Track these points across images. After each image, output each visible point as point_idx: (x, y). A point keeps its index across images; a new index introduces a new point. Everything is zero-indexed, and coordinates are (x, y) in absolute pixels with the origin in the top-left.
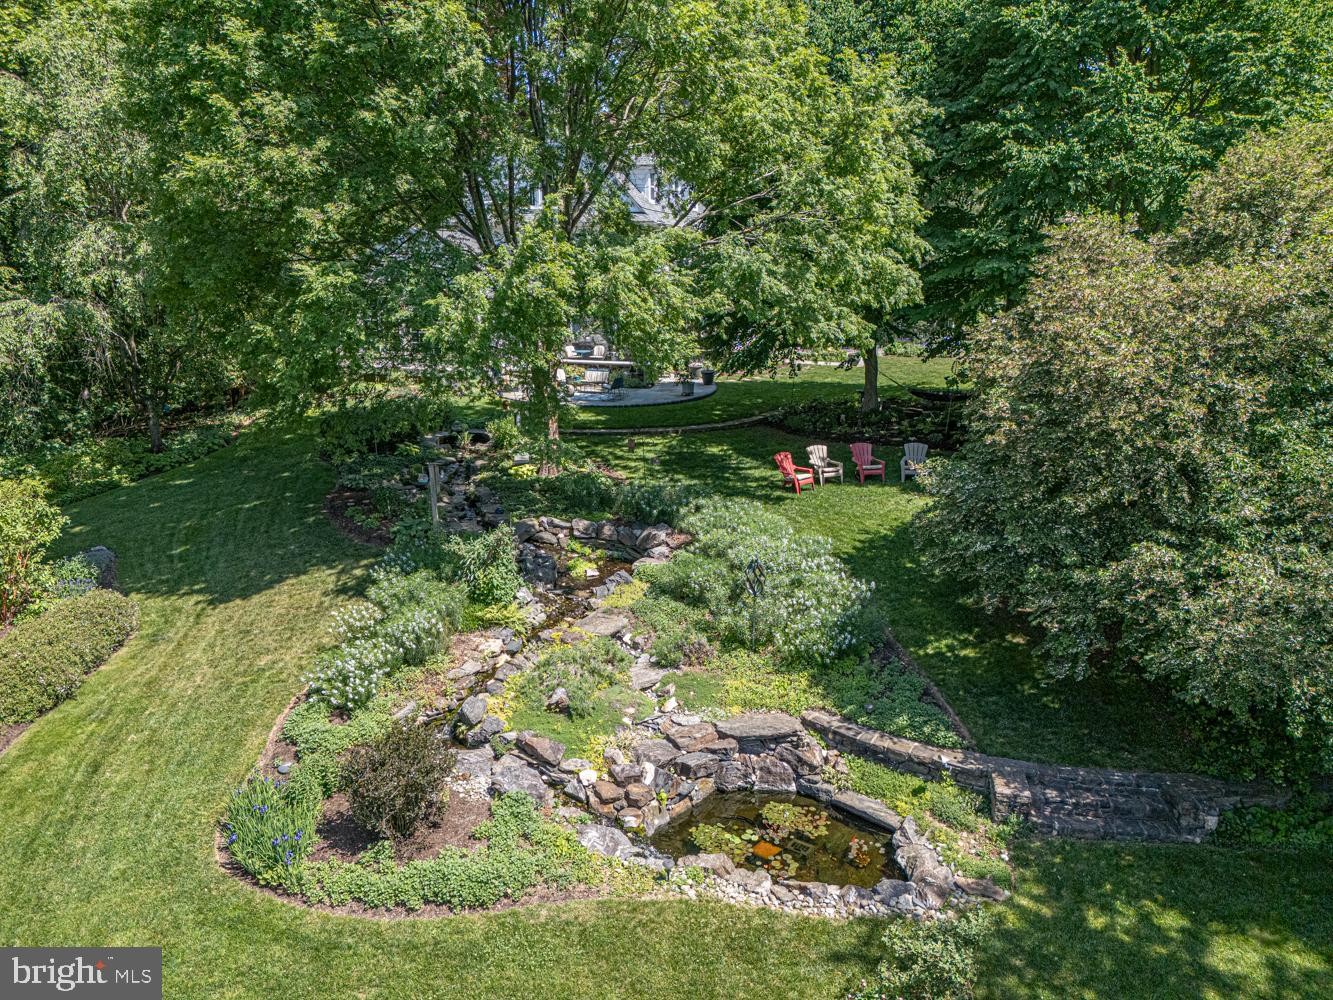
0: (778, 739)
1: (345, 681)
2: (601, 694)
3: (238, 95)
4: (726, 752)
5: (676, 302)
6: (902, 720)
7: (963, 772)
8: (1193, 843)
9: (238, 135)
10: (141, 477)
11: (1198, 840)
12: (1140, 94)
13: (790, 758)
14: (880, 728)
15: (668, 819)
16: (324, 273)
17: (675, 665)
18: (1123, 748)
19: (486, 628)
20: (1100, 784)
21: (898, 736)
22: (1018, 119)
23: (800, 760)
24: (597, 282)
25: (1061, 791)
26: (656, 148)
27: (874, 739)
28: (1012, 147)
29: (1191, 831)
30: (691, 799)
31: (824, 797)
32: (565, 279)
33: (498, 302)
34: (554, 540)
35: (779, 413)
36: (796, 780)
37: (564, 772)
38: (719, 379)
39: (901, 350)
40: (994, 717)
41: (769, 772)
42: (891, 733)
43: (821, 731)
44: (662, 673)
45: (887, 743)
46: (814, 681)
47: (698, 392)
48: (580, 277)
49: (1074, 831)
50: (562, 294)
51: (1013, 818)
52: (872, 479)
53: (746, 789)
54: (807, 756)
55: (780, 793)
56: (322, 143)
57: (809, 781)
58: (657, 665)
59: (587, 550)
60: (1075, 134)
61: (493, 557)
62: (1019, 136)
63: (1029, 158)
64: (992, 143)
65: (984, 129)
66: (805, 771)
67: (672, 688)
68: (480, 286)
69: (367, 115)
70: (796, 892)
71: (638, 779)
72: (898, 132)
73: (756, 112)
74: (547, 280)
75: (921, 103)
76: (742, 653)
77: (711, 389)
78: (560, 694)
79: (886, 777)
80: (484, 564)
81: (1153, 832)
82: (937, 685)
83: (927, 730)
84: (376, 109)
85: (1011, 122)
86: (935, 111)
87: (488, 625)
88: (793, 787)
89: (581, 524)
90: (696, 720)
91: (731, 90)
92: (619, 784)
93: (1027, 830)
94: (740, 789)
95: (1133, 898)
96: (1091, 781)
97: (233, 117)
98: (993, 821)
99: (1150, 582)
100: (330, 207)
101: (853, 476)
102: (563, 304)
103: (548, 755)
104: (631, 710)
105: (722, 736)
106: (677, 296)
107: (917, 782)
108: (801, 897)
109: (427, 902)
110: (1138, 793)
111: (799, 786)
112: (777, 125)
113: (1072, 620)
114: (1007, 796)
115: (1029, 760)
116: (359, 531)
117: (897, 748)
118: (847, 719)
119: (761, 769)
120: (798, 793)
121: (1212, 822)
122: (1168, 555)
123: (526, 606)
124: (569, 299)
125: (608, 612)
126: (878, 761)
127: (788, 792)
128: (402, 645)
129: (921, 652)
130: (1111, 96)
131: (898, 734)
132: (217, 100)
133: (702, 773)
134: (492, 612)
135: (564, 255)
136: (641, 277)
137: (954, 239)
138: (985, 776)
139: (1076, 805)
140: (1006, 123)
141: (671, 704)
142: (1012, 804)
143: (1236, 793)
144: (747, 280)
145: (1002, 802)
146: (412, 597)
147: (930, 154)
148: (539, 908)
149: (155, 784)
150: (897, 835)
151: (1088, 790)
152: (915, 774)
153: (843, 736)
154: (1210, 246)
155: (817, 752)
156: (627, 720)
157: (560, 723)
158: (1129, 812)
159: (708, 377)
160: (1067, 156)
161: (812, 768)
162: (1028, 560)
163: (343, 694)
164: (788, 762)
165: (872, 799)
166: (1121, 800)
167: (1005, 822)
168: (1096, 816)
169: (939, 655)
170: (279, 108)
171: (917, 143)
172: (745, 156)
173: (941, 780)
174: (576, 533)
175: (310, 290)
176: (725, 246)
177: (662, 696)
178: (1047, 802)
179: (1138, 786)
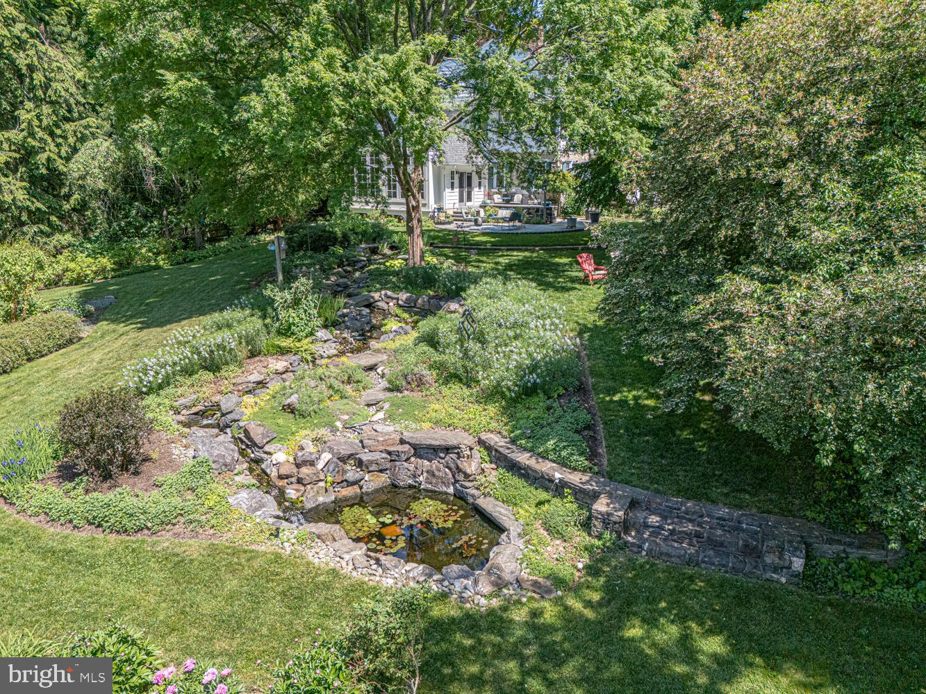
0: (447, 449)
6: (549, 444)
7: (582, 491)
8: (778, 582)
10: (178, 263)
11: (783, 580)
13: (452, 466)
14: (532, 450)
15: (333, 498)
17: (399, 390)
18: (745, 490)
19: (283, 354)
20: (702, 516)
21: (543, 457)
23: (459, 468)
25: (664, 518)
27: (523, 458)
29: (776, 569)
30: (361, 488)
31: (471, 500)
34: (386, 307)
36: (454, 484)
37: (266, 453)
40: (636, 452)
41: (434, 475)
42: (539, 454)
43: (488, 448)
44: (389, 395)
45: (532, 463)
46: (503, 411)
49: (661, 554)
51: (607, 535)
53: (415, 487)
54: (465, 466)
55: (440, 493)
57: (462, 486)
58: (389, 389)
59: (406, 316)
61: (294, 302)
66: (461, 477)
67: (387, 406)
70: (372, 562)
71: (312, 463)
78: (293, 399)
79: (523, 490)
80: (288, 307)
81: (738, 565)
82: (605, 423)
83: (564, 453)
88: (451, 490)
89: (404, 296)
90: (391, 429)
92: (298, 465)
93: (617, 546)
94: (411, 487)
95: (682, 619)
96: (693, 513)
98: (590, 535)
104: (346, 417)
105: (402, 442)
107: (544, 495)
108: (375, 567)
110: (738, 529)
111: (455, 489)
114: (600, 513)
115: (648, 489)
117: (537, 467)
118: (511, 442)
119: (428, 472)
120: (455, 495)
121: (798, 564)
125: (378, 351)
126: (521, 476)
127: (446, 493)
128: (199, 353)
129: (608, 399)
131: (543, 456)
133: (373, 467)
134: (288, 342)
139: (672, 532)
141: (379, 416)
142: (606, 520)
143: (839, 542)
145: (597, 518)
150: (504, 536)
151: (690, 521)
152: (547, 489)
153: (500, 453)
155: (476, 464)
156: (339, 424)
158: (721, 544)
161: (467, 476)
164: (450, 469)
165: (505, 506)
166: (719, 532)
167: (599, 537)
168: (690, 544)
169: (622, 402)
173: (563, 497)
174: (400, 302)
177: (376, 410)
178: (646, 526)
179: (739, 522)
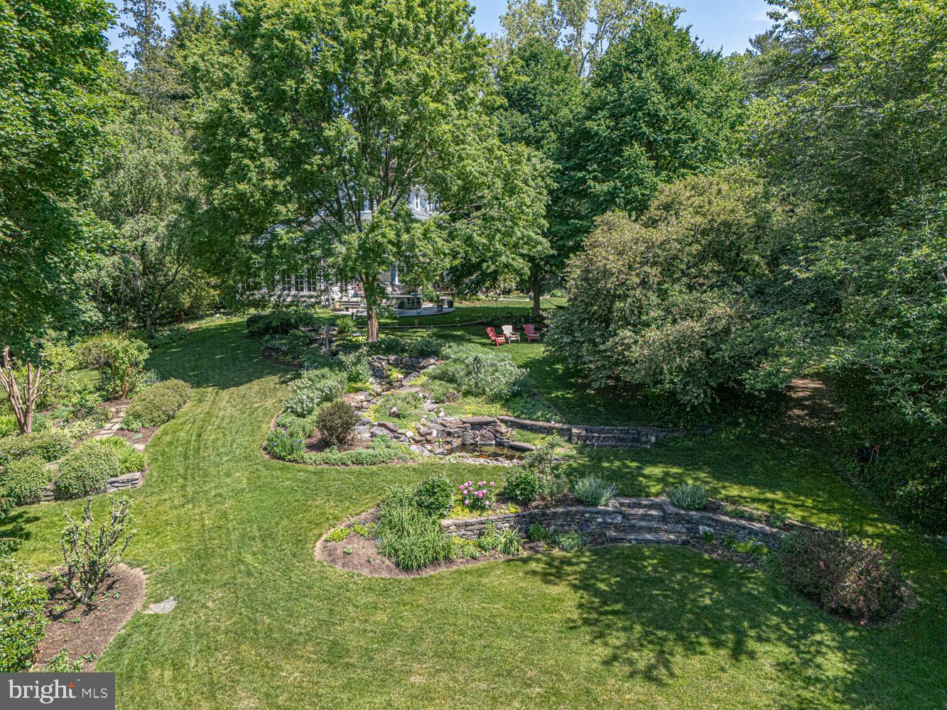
0: (487, 424)
1: (302, 403)
2: (413, 411)
3: (252, 158)
4: (466, 428)
5: (440, 245)
6: (539, 414)
7: (561, 429)
9: (253, 175)
11: (648, 446)
12: (644, 161)
13: (493, 430)
14: (529, 419)
15: (443, 450)
16: (288, 233)
17: (443, 402)
19: (356, 392)
20: (613, 431)
22: (595, 171)
23: (497, 431)
24: (405, 237)
25: (599, 433)
26: (427, 181)
27: (527, 422)
28: (591, 183)
29: (646, 443)
30: (452, 445)
31: (506, 444)
32: (392, 235)
33: (361, 247)
34: (379, 365)
35: (490, 319)
36: (495, 439)
37: (399, 433)
38: (456, 305)
39: (559, 294)
40: (576, 414)
41: (483, 437)
42: (534, 419)
43: (505, 422)
44: (437, 405)
45: (532, 423)
46: (503, 406)
47: (445, 311)
48: (398, 235)
50: (390, 242)
51: (579, 441)
52: (533, 341)
53: (474, 443)
54: (499, 429)
55: (488, 444)
56: (289, 179)
57: (500, 438)
58: (436, 403)
59: (396, 370)
60: (618, 178)
61: (358, 361)
62: (595, 178)
63: (600, 188)
64: (584, 181)
65: (580, 175)
66: (499, 435)
67: (442, 409)
68: (354, 238)
69: (307, 166)
71: (430, 434)
72: (540, 176)
73: (472, 168)
74: (384, 236)
75: (550, 163)
76: (471, 397)
77: (451, 310)
78: (394, 409)
79: (530, 435)
80: (355, 364)
81: (632, 444)
82: (554, 405)
83: (548, 416)
84: (311, 164)
85: (592, 172)
86: (557, 166)
87: (358, 390)
88: (494, 441)
89: (392, 358)
90: (453, 418)
91: (461, 158)
92: (421, 436)
93: (585, 446)
96: (610, 430)
97: (252, 168)
98: (572, 443)
99: (623, 344)
100: (289, 205)
101: (525, 340)
102: (390, 246)
103: (392, 427)
104: (425, 416)
105: (464, 423)
106: (440, 242)
107: (543, 436)
109: (353, 463)
110: (628, 433)
111: (496, 441)
112: (483, 174)
113: (599, 363)
114: (577, 434)
115: (588, 425)
116: (283, 363)
117: (536, 424)
118: (516, 417)
119: (480, 436)
120: (496, 443)
121: (653, 439)
122: (629, 334)
123: (373, 384)
124: (393, 244)
125: (411, 386)
126: (528, 430)
127: (492, 443)
129: (549, 396)
130: (632, 163)
131: (537, 420)
132: (246, 161)
133: (456, 435)
134: (359, 385)
135: (390, 225)
136: (424, 235)
137: (569, 225)
138: (569, 430)
139: (604, 438)
140: (589, 172)
141: (442, 414)
142: (579, 436)
143: (664, 431)
144: (468, 240)
145: (575, 437)
146: (323, 376)
147: (556, 185)
148: (397, 465)
149: (229, 438)
151: (609, 433)
152: (542, 432)
153: (514, 422)
154: (653, 223)
155: (503, 428)
157: (395, 420)
158: (624, 439)
159: (451, 304)
160: (615, 188)
161: (502, 434)
162: (583, 342)
163: (302, 408)
164: (492, 432)
165: (525, 442)
166: (622, 435)
167: (576, 443)
168: (611, 441)
169: (557, 397)
170: (270, 163)
171: (549, 181)
172: (469, 186)
173: (552, 434)
174: (389, 362)
175: (281, 239)
176: (458, 225)
177: (438, 413)
178: (593, 437)
179: (628, 430)
